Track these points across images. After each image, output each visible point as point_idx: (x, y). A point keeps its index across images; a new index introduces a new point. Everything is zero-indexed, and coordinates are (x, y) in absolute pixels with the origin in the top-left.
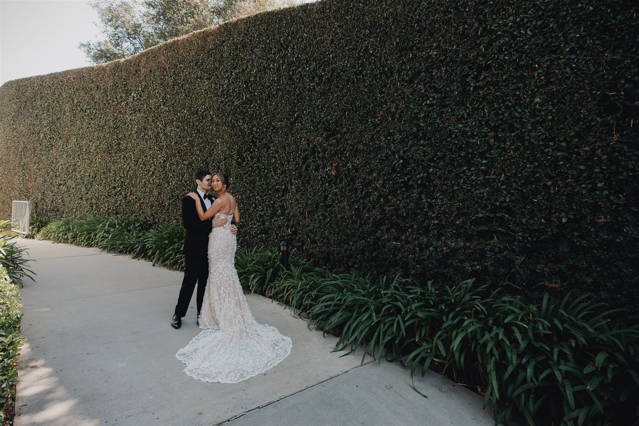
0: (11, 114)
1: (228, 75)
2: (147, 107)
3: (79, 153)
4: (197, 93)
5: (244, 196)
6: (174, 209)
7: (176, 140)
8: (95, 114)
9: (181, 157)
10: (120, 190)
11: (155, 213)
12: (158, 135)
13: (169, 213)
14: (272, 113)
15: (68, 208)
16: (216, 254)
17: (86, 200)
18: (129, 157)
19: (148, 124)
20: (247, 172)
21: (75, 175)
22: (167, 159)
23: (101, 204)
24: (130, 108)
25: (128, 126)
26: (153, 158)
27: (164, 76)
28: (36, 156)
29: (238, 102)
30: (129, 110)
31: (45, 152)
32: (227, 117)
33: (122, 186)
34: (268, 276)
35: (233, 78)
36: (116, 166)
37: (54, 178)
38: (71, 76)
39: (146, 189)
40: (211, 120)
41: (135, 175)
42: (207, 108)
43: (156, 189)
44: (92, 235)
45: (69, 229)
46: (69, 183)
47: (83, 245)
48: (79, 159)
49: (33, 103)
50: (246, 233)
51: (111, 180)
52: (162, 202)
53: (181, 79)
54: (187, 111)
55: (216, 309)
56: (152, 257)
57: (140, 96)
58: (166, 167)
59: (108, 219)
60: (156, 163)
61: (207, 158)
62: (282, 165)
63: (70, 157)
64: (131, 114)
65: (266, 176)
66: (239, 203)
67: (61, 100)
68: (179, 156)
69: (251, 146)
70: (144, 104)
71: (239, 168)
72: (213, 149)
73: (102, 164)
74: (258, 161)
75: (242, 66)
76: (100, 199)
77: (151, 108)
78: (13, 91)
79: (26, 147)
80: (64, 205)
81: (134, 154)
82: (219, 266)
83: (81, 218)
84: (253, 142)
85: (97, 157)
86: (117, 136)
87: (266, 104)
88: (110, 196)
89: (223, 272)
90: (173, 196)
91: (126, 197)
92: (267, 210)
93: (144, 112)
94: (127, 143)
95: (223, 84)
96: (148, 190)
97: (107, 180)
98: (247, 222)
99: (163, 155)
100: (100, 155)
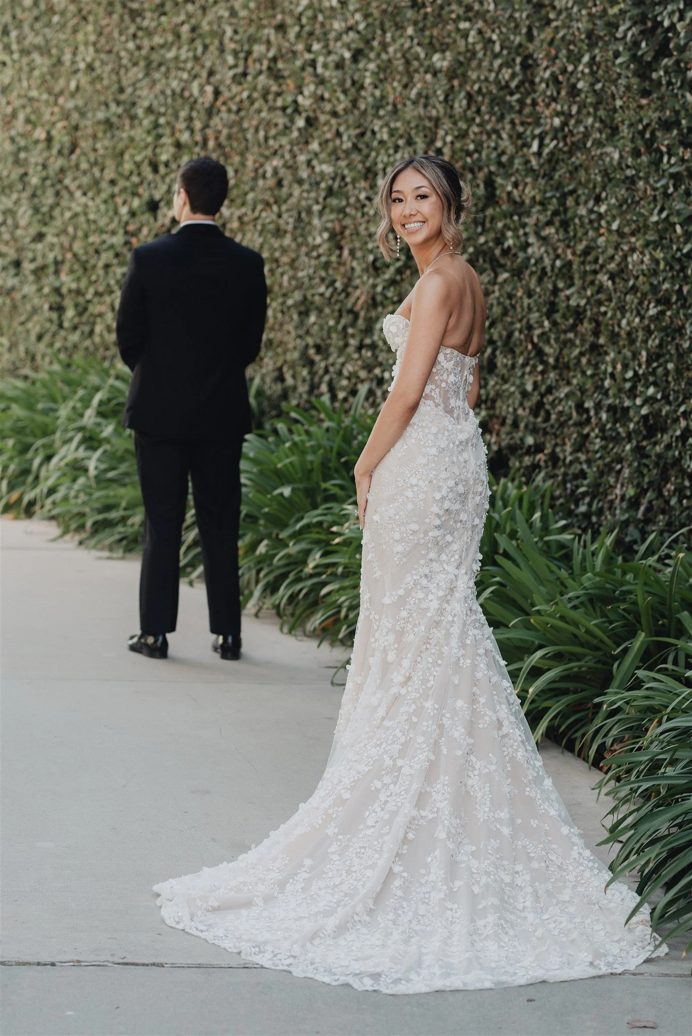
9: (422, 30)
11: (317, 349)
17: (34, 273)
18: (213, 34)
20: (677, 113)
22: (368, 42)
23: (97, 294)
26: (311, 34)
36: (158, 87)
39: (280, 216)
43: (321, 213)
51: (138, 165)
58: (362, 87)
60: (325, 66)
61: (530, 37)
66: (644, 295)
68: (415, 23)
73: (99, 78)
81: (233, 13)
85: (80, 37)
96: (288, 220)
97: (120, 164)
98: (669, 403)
99: (351, 22)
100: (90, 28)
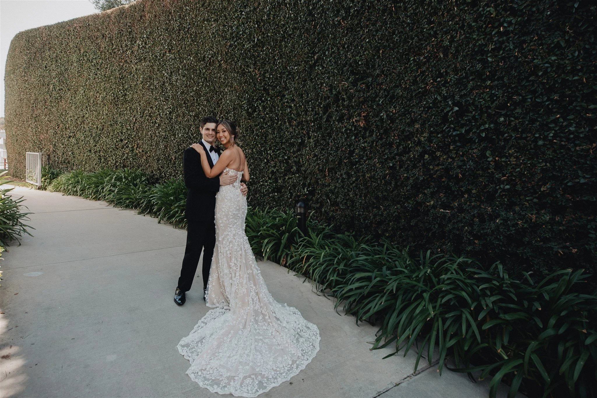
0: (22, 65)
1: (238, 15)
2: (152, 55)
3: (87, 104)
4: (204, 37)
5: (254, 150)
6: (180, 163)
7: (183, 89)
8: (101, 64)
9: (187, 108)
10: (127, 143)
11: (161, 167)
12: (163, 85)
13: (175, 167)
14: (288, 56)
15: (78, 161)
16: (225, 219)
17: (94, 152)
18: (135, 108)
19: (153, 73)
20: (259, 123)
21: (84, 127)
22: (173, 110)
23: (109, 156)
24: (135, 57)
25: (134, 76)
26: (159, 109)
27: (169, 21)
28: (46, 108)
29: (249, 45)
30: (134, 59)
31: (55, 104)
32: (236, 62)
33: (129, 139)
34: (283, 241)
35: (244, 18)
36: (122, 119)
37: (64, 130)
38: (77, 25)
39: (152, 142)
40: (218, 66)
41: (141, 127)
42: (215, 53)
43: (162, 142)
44: (100, 188)
45: (78, 182)
46: (79, 135)
47: (91, 198)
48: (87, 110)
49: (43, 54)
50: (256, 191)
51: (118, 133)
52: (168, 156)
53: (186, 23)
54: (194, 57)
55: (226, 284)
56: (158, 213)
57: (146, 43)
58: (172, 118)
59: (115, 173)
60: (163, 115)
61: (215, 109)
62: (298, 115)
63: (79, 108)
64: (136, 64)
65: (280, 129)
67: (68, 50)
68: (185, 107)
69: (263, 94)
70: (149, 52)
71: (250, 119)
72: (221, 99)
73: (109, 116)
74: (271, 111)
75: (253, 4)
76: (108, 152)
77: (156, 56)
78: (23, 43)
79: (38, 99)
80: (74, 157)
81: (140, 105)
82: (229, 233)
83: (90, 171)
84: (265, 89)
85: (104, 109)
86: (123, 87)
87: (280, 46)
88: (118, 149)
89: (234, 241)
90: (179, 149)
91: (133, 150)
92: (280, 166)
93: (149, 61)
94: (133, 94)
95: (232, 25)
96: (154, 143)
97: (114, 132)
98: (257, 179)
99: (169, 106)
100: (106, 107)
